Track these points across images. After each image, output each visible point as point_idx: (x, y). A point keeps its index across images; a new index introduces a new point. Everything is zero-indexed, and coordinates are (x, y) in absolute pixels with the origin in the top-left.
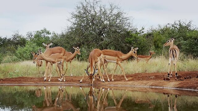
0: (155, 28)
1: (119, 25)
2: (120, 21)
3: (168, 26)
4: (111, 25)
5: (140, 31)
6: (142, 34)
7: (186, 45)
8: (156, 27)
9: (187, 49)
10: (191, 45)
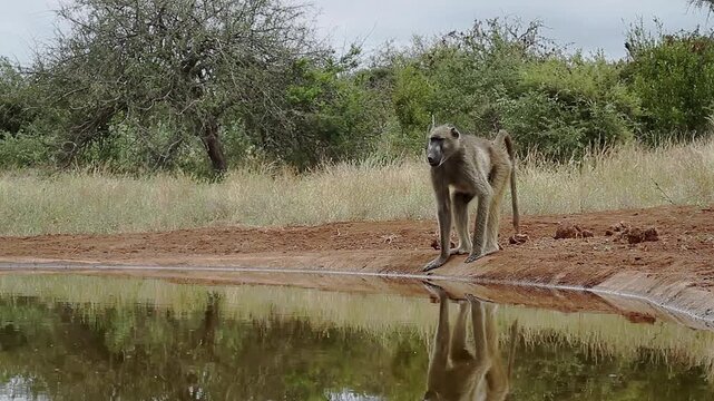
0: (401, 50)
1: (262, 34)
2: (268, 21)
3: (451, 42)
4: (232, 37)
5: (343, 60)
6: (352, 71)
7: (515, 113)
8: (404, 46)
9: (520, 132)
10: (536, 119)
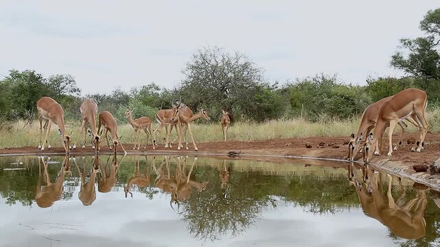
1: (246, 78)
2: (248, 74)
3: (308, 80)
4: (236, 79)
5: (273, 86)
6: (276, 89)
7: (330, 103)
8: (293, 81)
9: (331, 109)
10: (336, 105)
